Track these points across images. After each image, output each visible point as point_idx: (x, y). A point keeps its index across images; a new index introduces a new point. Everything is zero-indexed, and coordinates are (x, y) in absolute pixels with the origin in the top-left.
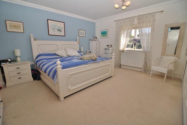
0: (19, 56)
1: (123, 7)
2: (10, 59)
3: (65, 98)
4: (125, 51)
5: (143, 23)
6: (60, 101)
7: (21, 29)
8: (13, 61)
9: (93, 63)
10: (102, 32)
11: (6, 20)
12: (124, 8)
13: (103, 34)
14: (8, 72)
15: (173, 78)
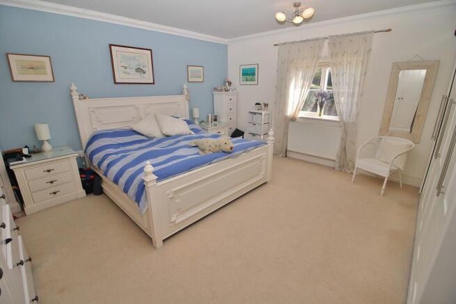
0: (47, 140)
1: (297, 17)
2: (26, 147)
3: (164, 241)
4: (298, 120)
5: (343, 55)
6: (155, 248)
7: (46, 74)
8: (35, 153)
9: (226, 159)
10: (243, 70)
11: (7, 54)
12: (298, 20)
13: (247, 74)
14: (26, 182)
15: (401, 185)
